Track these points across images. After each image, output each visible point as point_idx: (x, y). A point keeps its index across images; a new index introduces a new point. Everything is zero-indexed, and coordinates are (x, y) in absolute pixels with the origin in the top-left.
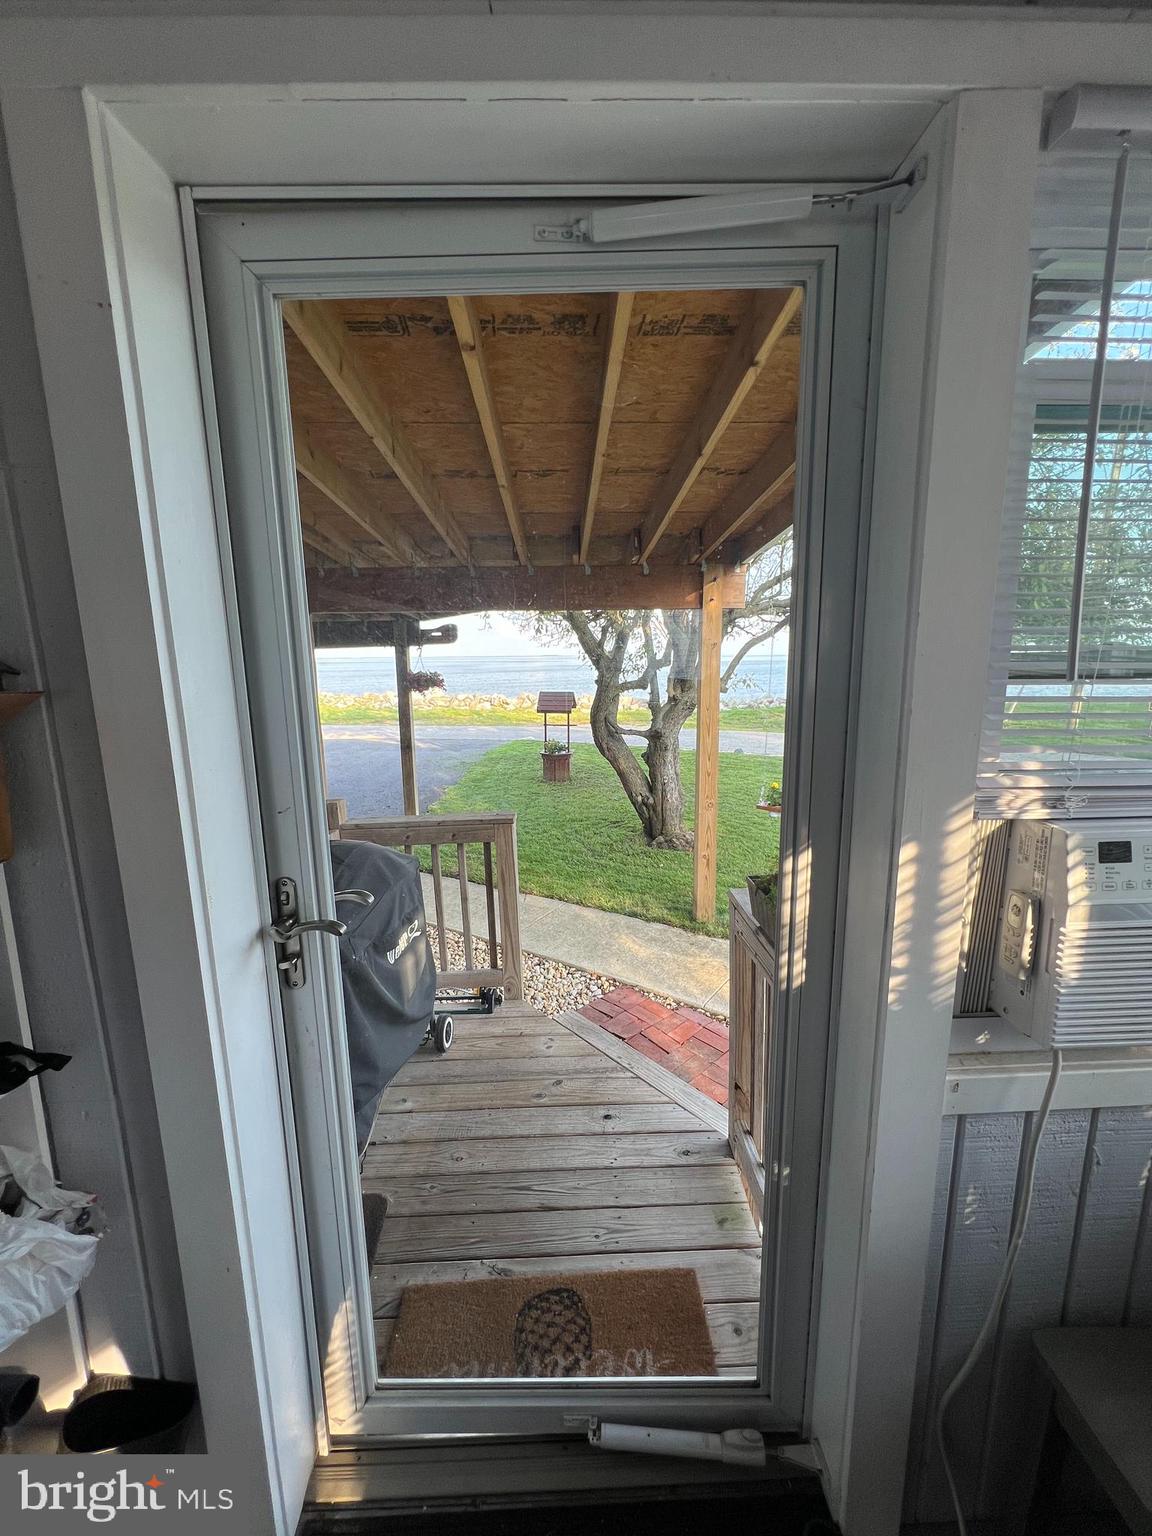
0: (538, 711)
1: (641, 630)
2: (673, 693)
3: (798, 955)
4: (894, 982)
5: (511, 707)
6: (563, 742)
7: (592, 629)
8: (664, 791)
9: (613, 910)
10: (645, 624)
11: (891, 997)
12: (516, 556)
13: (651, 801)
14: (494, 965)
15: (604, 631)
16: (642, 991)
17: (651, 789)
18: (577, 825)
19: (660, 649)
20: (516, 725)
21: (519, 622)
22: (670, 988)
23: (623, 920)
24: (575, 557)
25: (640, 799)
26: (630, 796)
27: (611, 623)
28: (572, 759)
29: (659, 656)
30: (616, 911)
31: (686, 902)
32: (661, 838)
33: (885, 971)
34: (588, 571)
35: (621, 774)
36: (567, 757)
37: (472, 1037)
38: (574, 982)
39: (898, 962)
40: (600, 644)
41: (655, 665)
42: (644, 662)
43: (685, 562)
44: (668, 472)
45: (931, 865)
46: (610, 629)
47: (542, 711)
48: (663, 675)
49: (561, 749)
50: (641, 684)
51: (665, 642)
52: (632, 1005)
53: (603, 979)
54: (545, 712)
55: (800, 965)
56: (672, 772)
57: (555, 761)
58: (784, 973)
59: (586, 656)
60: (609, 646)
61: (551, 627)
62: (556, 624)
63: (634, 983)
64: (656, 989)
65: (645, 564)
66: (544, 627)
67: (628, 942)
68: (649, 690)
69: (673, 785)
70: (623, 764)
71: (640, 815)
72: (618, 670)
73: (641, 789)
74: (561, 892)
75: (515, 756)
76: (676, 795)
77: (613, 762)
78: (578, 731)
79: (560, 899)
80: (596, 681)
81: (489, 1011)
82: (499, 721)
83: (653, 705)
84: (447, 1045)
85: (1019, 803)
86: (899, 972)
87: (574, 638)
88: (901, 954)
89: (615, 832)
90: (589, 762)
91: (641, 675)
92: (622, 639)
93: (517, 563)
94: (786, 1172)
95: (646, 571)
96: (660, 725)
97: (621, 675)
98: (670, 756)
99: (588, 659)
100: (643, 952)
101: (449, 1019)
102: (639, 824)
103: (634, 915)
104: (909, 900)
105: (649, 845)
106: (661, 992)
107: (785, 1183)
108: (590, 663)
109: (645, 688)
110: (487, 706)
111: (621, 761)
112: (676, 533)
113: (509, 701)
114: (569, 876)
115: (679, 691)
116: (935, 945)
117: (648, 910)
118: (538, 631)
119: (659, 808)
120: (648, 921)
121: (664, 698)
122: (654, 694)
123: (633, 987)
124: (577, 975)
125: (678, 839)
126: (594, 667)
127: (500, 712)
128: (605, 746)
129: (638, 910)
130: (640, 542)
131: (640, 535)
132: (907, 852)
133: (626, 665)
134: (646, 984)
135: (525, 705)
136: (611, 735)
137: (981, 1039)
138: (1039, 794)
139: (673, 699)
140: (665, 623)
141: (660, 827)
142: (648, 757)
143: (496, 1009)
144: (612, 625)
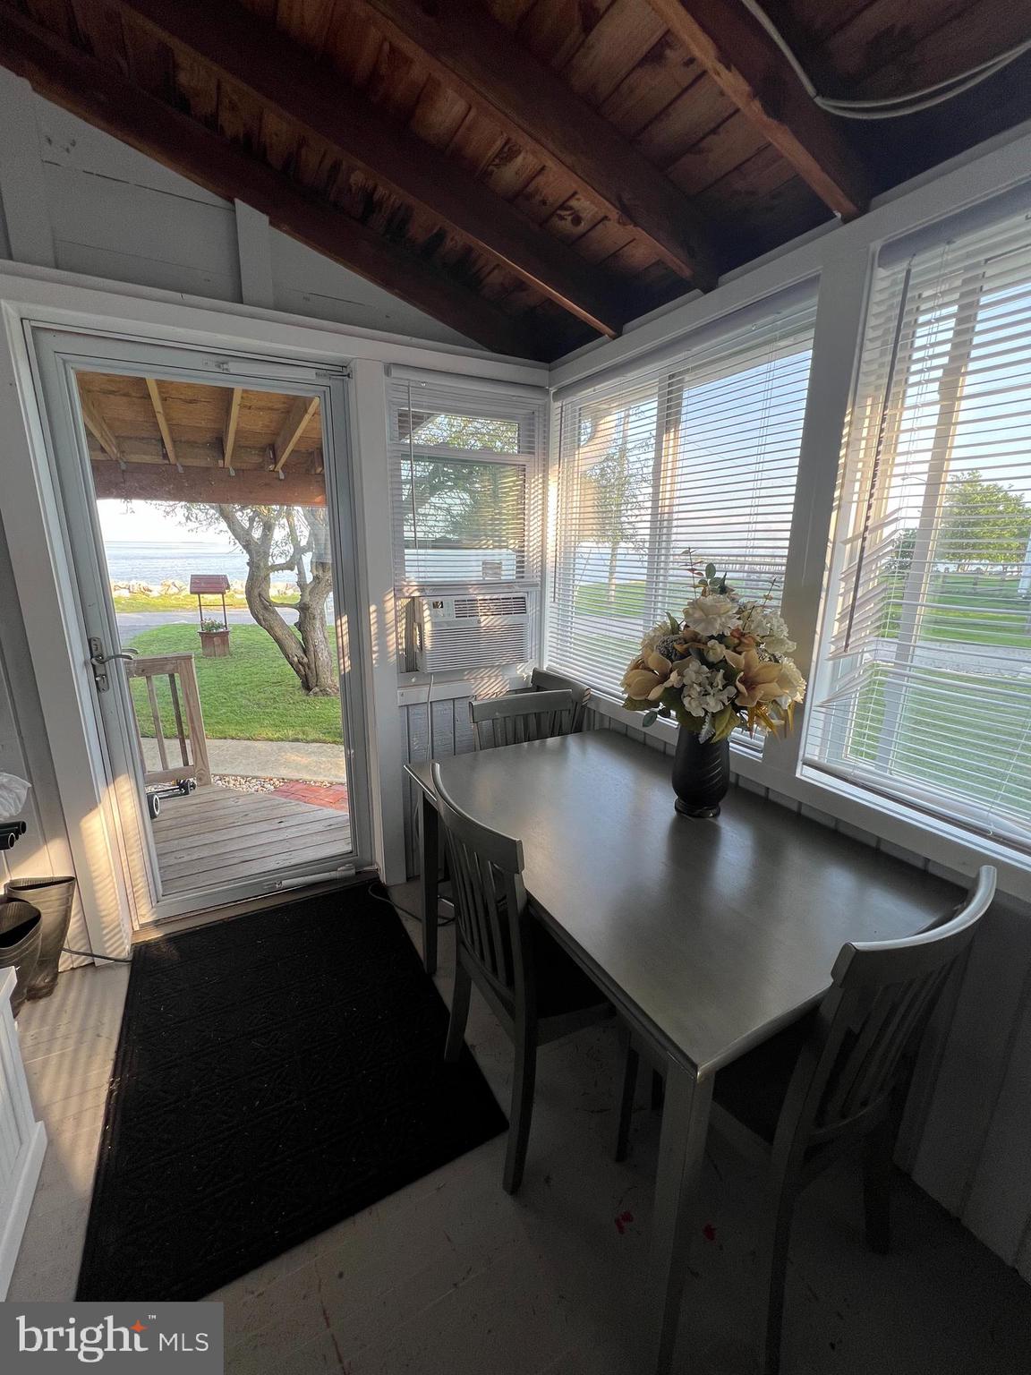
0: (192, 593)
1: (285, 520)
2: (315, 573)
3: (346, 658)
4: (374, 656)
5: (155, 594)
6: (220, 620)
7: (239, 518)
8: (315, 651)
9: (278, 740)
10: (289, 516)
11: (374, 662)
12: (165, 456)
13: (305, 660)
14: (186, 763)
15: (251, 520)
16: (305, 782)
17: (305, 652)
18: (242, 688)
19: (304, 538)
20: (164, 611)
21: (163, 508)
22: (325, 776)
23: (287, 745)
24: (221, 462)
25: (296, 659)
26: (287, 657)
27: (257, 514)
28: (230, 636)
29: (303, 543)
30: (282, 740)
31: (336, 728)
32: (317, 689)
33: (372, 652)
34: (233, 473)
35: (277, 640)
36: (227, 633)
37: (176, 808)
38: (251, 785)
39: (375, 649)
40: (248, 532)
41: (300, 551)
42: (290, 549)
43: (313, 473)
44: (288, 412)
45: (381, 613)
46: (257, 519)
47: (195, 593)
48: (307, 559)
49: (219, 626)
50: (289, 566)
51: (306, 533)
52: (297, 790)
53: (275, 780)
54: (199, 593)
55: (348, 663)
56: (321, 636)
57: (214, 637)
58: (342, 667)
59: (237, 541)
60: (257, 534)
61: (202, 516)
62: (204, 511)
63: (299, 778)
64: (314, 779)
65: (280, 471)
66: (194, 515)
67: (294, 757)
68: (296, 571)
69: (323, 646)
70: (279, 632)
71: (297, 672)
72: (266, 555)
73: (296, 652)
74: (233, 734)
75: (169, 638)
76: (326, 654)
77: (270, 630)
78: (234, 611)
79: (233, 738)
80: (248, 564)
81: (187, 793)
82: (145, 608)
83: (301, 585)
84: (157, 813)
85: (411, 591)
86: (375, 652)
87: (223, 525)
88: (375, 645)
89: (277, 690)
90: (248, 639)
91: (288, 559)
92: (268, 528)
93: (167, 462)
94: (352, 751)
95: (282, 477)
96: (307, 599)
97: (270, 558)
98: (318, 624)
99: (238, 544)
100: (305, 761)
101: (156, 796)
102: (298, 681)
103: (297, 740)
104: (376, 626)
105: (307, 695)
106: (319, 779)
107: (352, 757)
108: (241, 547)
109: (292, 570)
110: (125, 593)
111: (277, 629)
112: (303, 450)
113: (151, 587)
114: (238, 723)
115: (321, 572)
116: (387, 642)
117: (307, 736)
118: (188, 518)
119: (313, 666)
120: (308, 742)
121: (309, 578)
122: (301, 574)
123: (297, 781)
124: (254, 781)
125: (330, 689)
126: (245, 552)
127: (142, 598)
128: (261, 617)
129: (300, 736)
130: (274, 454)
131: (272, 450)
132: (372, 608)
133: (274, 550)
134: (307, 777)
135: (170, 592)
136: (266, 608)
137: (413, 680)
138: (416, 588)
139: (316, 578)
140: (305, 515)
141: (315, 681)
142: (300, 625)
143: (192, 793)
144: (258, 516)
